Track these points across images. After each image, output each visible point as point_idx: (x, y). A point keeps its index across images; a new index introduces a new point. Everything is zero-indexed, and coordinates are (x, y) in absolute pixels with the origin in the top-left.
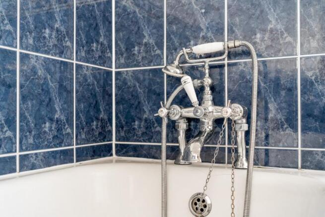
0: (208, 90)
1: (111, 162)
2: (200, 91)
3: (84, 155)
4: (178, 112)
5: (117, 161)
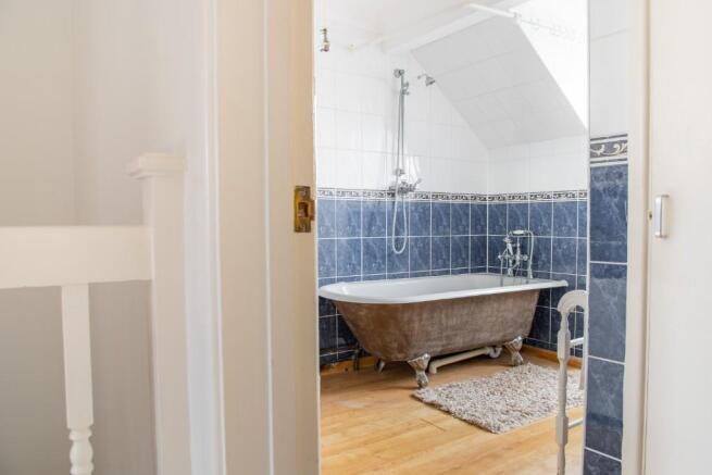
0: (518, 249)
2: (515, 249)
3: (474, 271)
4: (507, 256)
5: (489, 275)
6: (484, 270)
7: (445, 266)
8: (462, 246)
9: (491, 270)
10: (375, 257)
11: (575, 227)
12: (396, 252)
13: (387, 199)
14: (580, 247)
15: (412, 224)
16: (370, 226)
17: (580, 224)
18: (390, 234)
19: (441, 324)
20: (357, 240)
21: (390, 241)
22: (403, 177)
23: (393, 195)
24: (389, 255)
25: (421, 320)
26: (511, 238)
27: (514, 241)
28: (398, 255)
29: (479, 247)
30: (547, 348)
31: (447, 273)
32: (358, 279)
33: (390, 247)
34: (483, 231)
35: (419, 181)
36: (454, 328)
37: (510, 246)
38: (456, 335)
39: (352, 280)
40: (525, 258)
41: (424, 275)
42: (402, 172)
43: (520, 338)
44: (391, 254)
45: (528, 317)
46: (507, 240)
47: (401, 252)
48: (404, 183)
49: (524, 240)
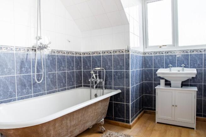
0: (98, 76)
1: (82, 88)
2: (96, 76)
3: (77, 87)
4: (93, 80)
5: (83, 88)
6: (81, 86)
7: (64, 86)
8: (71, 76)
9: (84, 86)
10: (25, 86)
11: (124, 66)
12: (38, 82)
13: (31, 52)
14: (126, 74)
15: (46, 66)
16: (21, 68)
17: (126, 64)
18: (34, 72)
19: (67, 126)
20: (12, 77)
21: (34, 76)
22: (40, 41)
23: (35, 50)
24: (34, 84)
25: (55, 128)
26: (94, 71)
27: (95, 73)
28: (39, 84)
29: (79, 76)
30: (113, 120)
31: (65, 89)
32: (15, 100)
33: (34, 80)
34: (80, 69)
35: (50, 43)
36: (74, 126)
37: (94, 75)
38: (75, 129)
39: (10, 101)
40: (102, 80)
41: (54, 92)
42: (40, 38)
43: (103, 119)
44: (35, 83)
45: (106, 109)
46: (92, 72)
47: (41, 81)
48: (41, 44)
49: (100, 72)
